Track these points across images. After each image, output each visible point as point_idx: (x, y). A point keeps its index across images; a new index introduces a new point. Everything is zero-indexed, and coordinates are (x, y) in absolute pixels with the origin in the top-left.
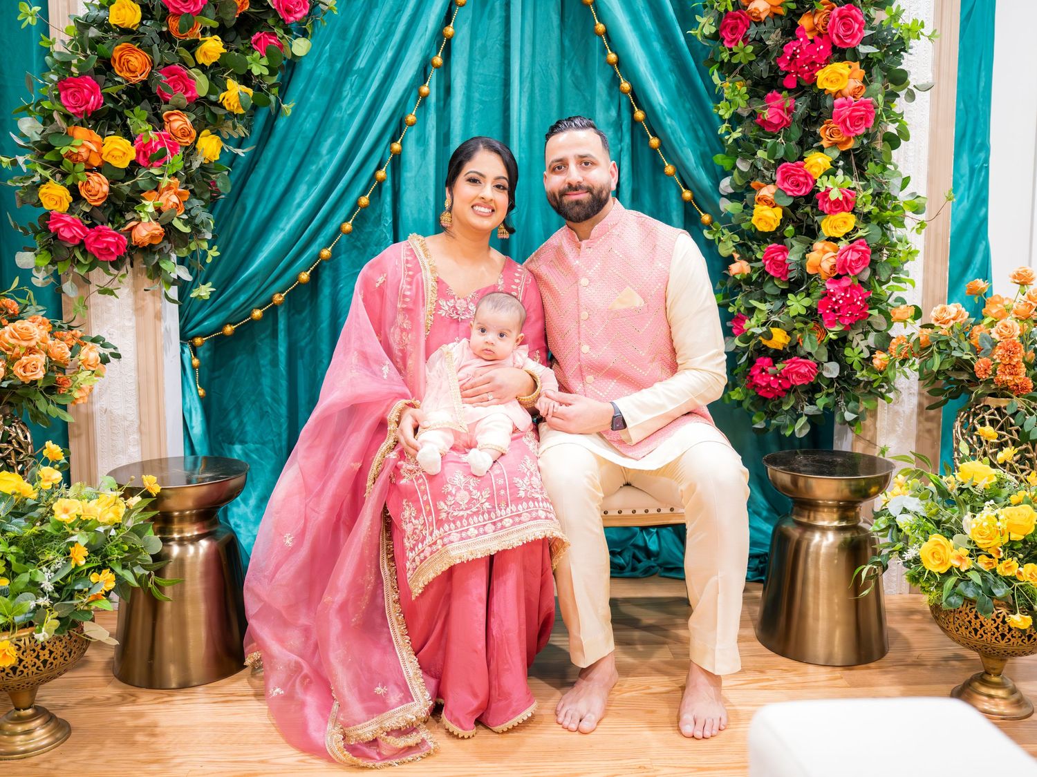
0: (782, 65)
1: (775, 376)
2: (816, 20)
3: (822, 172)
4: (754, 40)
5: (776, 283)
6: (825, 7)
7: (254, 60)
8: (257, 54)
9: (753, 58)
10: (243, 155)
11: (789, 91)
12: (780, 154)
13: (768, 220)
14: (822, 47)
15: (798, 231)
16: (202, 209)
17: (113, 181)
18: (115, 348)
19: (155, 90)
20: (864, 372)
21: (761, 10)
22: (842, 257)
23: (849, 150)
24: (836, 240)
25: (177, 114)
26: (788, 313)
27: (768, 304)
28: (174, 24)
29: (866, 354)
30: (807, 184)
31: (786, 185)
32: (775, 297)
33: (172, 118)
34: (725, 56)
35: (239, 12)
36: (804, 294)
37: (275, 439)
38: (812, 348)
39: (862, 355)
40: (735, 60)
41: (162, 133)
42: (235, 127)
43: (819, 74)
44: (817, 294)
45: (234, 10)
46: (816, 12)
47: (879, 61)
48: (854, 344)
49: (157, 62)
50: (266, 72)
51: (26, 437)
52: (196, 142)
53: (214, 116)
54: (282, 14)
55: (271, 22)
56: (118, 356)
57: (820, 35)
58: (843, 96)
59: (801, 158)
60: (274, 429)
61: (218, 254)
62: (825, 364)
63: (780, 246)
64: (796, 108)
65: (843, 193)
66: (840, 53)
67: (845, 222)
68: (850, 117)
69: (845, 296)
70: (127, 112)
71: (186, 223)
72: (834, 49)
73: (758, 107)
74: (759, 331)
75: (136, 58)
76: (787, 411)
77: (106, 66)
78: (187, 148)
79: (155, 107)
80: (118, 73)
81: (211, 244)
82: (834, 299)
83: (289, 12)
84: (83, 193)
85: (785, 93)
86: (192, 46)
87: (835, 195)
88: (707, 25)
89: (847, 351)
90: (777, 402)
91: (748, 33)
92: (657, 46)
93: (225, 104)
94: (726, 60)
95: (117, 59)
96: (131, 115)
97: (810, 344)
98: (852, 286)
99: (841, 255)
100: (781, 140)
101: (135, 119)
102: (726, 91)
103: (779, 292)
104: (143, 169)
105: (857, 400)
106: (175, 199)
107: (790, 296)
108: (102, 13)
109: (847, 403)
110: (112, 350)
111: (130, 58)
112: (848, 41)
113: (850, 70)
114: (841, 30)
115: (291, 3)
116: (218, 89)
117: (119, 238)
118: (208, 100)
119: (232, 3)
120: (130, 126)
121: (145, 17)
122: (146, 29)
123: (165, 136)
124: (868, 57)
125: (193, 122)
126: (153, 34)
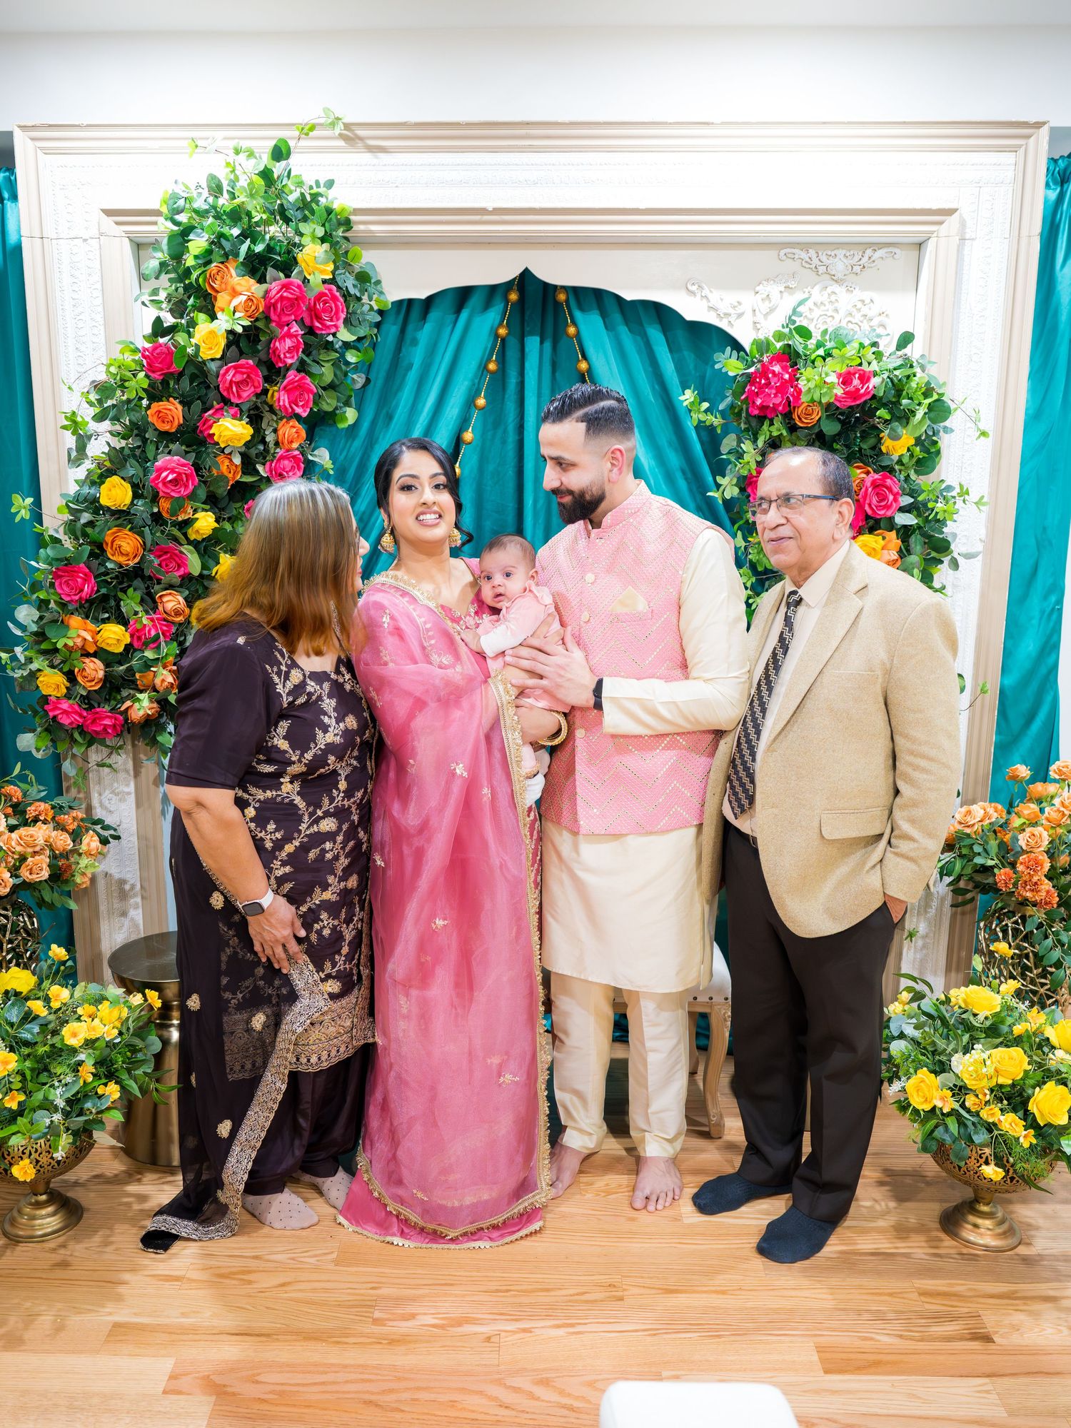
6: (859, 471)
17: (107, 665)
18: (115, 830)
19: (147, 573)
25: (170, 594)
28: (165, 505)
33: (165, 599)
35: (231, 483)
41: (155, 616)
45: (226, 484)
47: (919, 527)
49: (149, 543)
51: (32, 924)
56: (118, 838)
66: (874, 524)
70: (120, 595)
72: (867, 517)
75: (128, 543)
77: (98, 551)
78: (180, 624)
79: (148, 585)
80: (111, 557)
84: (79, 679)
86: (184, 525)
88: (728, 487)
92: (682, 484)
95: (110, 544)
96: (124, 597)
101: (128, 602)
102: (750, 550)
104: (138, 652)
106: (169, 678)
108: (92, 491)
110: (112, 832)
111: (122, 544)
112: (882, 512)
113: (882, 543)
114: (875, 500)
115: (284, 469)
116: (211, 562)
117: (116, 719)
118: (201, 576)
119: (222, 477)
120: (124, 610)
121: (136, 496)
122: (137, 510)
123: (158, 619)
124: (905, 527)
125: (185, 599)
126: (144, 516)
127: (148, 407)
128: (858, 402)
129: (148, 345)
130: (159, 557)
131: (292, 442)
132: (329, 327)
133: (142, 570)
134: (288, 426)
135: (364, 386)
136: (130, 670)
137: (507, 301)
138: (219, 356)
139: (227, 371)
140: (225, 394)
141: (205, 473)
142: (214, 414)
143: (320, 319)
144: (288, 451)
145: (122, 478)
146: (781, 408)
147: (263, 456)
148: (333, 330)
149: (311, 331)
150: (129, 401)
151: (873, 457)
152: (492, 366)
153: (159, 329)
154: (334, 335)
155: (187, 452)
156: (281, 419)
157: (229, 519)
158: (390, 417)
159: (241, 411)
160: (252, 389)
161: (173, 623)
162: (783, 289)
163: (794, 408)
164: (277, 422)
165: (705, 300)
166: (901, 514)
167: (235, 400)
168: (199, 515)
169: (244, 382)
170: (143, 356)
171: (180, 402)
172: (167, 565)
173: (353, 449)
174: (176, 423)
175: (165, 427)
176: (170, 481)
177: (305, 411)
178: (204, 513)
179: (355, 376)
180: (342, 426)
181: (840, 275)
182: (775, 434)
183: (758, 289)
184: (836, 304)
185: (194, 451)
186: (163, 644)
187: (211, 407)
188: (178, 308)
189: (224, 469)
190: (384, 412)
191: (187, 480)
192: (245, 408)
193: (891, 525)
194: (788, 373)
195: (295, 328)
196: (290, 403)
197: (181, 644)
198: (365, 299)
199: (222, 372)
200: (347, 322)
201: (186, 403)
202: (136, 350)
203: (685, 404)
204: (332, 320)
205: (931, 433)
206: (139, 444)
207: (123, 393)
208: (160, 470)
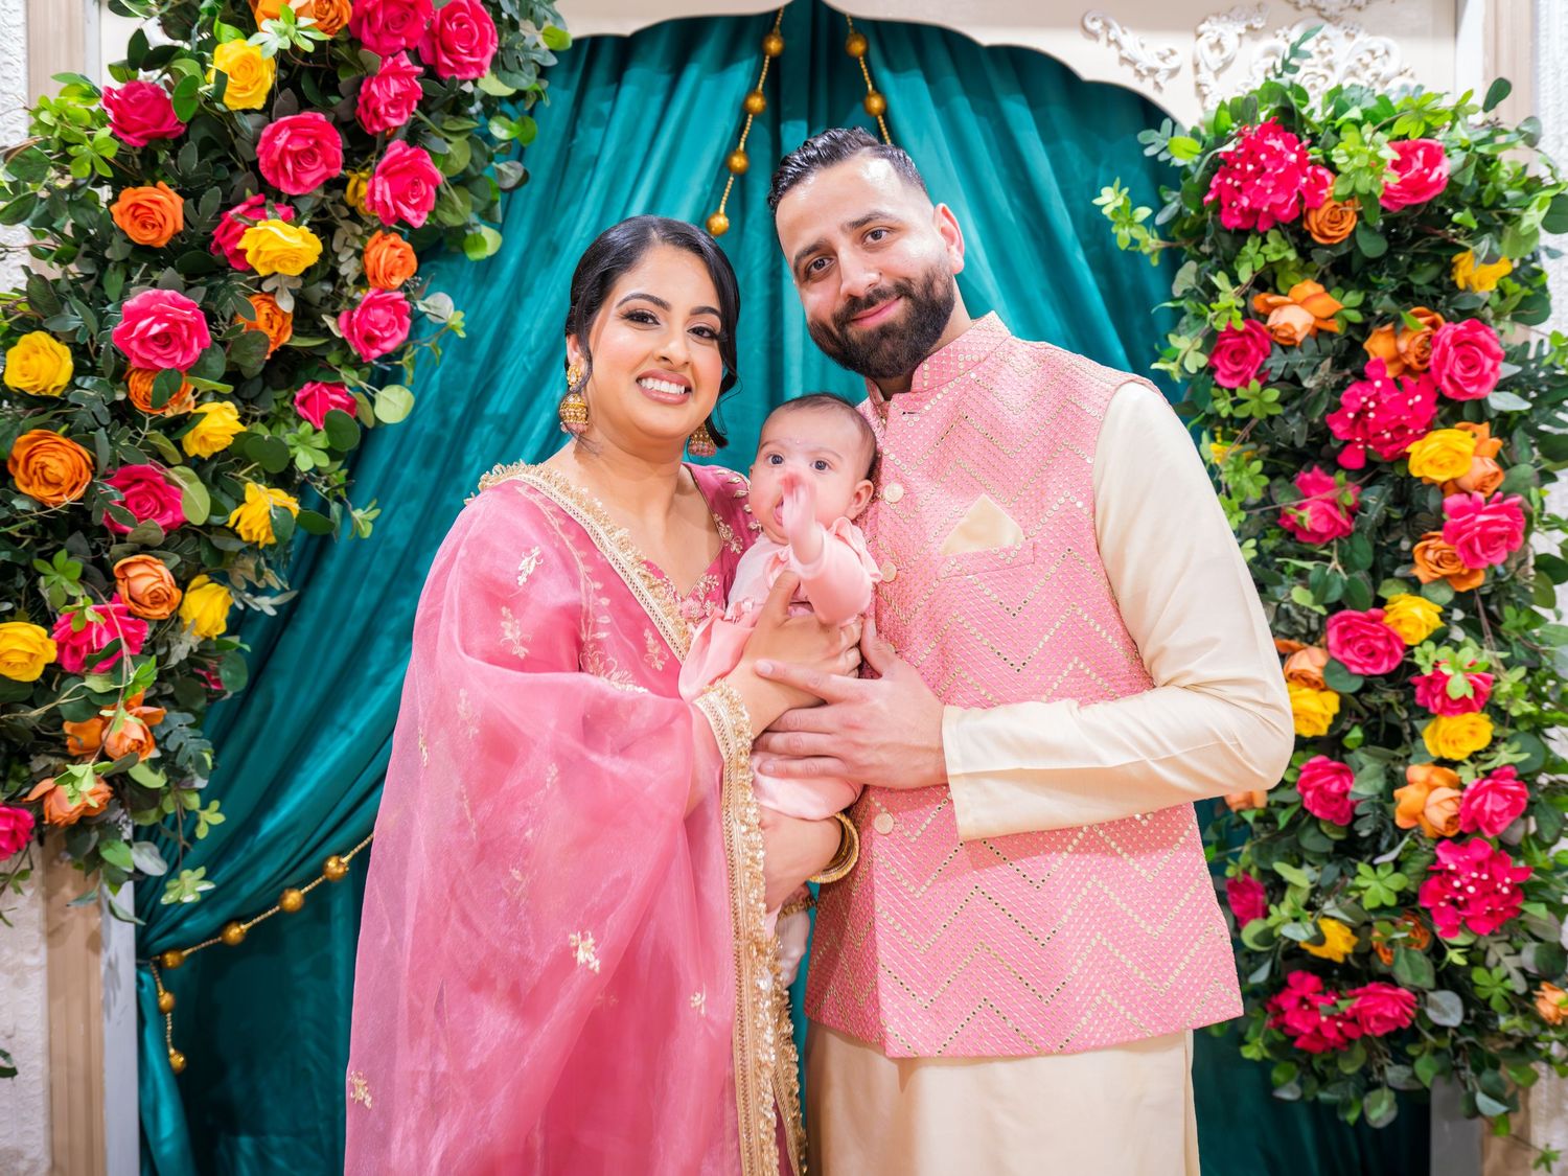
0: (1338, 428)
1: (1331, 1017)
2: (1403, 345)
3: (1424, 634)
4: (1281, 379)
5: (1324, 828)
6: (1422, 320)
7: (301, 440)
8: (306, 427)
9: (1279, 410)
10: (272, 612)
11: (1348, 471)
12: (1335, 594)
13: (1312, 718)
14: (1418, 398)
15: (1371, 739)
16: (189, 733)
18: (8, 1057)
19: (98, 519)
20: (1518, 1020)
21: (1298, 326)
22: (1474, 806)
23: (1471, 593)
24: (1454, 764)
25: (144, 562)
26: (1358, 901)
27: (1307, 870)
28: (140, 387)
29: (1519, 985)
30: (1392, 655)
31: (1349, 655)
32: (1328, 858)
33: (132, 573)
34: (1223, 407)
35: (272, 348)
36: (1391, 868)
37: (321, 1126)
38: (1416, 977)
39: (1509, 984)
40: (1240, 413)
41: (111, 606)
42: (259, 573)
43: (1413, 448)
44: (1417, 865)
45: (262, 349)
46: (1406, 330)
47: (1522, 417)
48: (1491, 959)
49: (103, 461)
50: (324, 462)
52: (180, 604)
53: (219, 555)
54: (356, 346)
55: (333, 359)
56: (11, 1072)
57: (1408, 369)
58: (1461, 491)
59: (1380, 602)
60: (321, 1107)
61: (219, 819)
62: (1432, 996)
63: (1334, 764)
64: (1363, 507)
65: (1472, 682)
66: (1453, 410)
67: (1472, 733)
68: (1481, 535)
69: (1479, 879)
70: (39, 564)
71: (154, 765)
72: (1442, 400)
73: (1285, 501)
74: (1300, 933)
75: (61, 460)
76: (1348, 1076)
78: (161, 623)
79: (98, 546)
80: (22, 488)
81: (206, 798)
82: (1457, 884)
83: (371, 340)
85: (1340, 477)
86: (177, 427)
87: (1459, 687)
88: (1191, 353)
89: (1478, 975)
90: (1328, 1056)
91: (1268, 365)
93: (240, 528)
94: (1224, 414)
95: (21, 463)
96: (47, 569)
97: (1411, 970)
98: (1492, 857)
99: (1471, 799)
100: (1335, 564)
101: (56, 577)
103: (1330, 848)
104: (72, 679)
105: (1495, 1065)
106: (135, 731)
107: (1362, 867)
109: (1478, 1071)
111: (48, 461)
112: (1472, 389)
113: (1473, 442)
114: (1458, 369)
115: (375, 325)
116: (227, 501)
117: (17, 819)
118: (207, 526)
119: (258, 337)
120: (45, 594)
121: (79, 370)
122: (81, 397)
123: (117, 611)
124: (1504, 416)
125: (173, 571)
126: (97, 407)
127: (115, 199)
128: (1425, 199)
129: (117, 86)
130: (123, 489)
131: (392, 274)
132: (463, 67)
133: (87, 515)
134: (386, 243)
135: (518, 185)
136: (55, 718)
137: (762, 51)
138: (259, 104)
139: (276, 132)
140: (268, 177)
141: (224, 327)
142: (245, 213)
143: (450, 52)
144: (382, 291)
145: (54, 335)
146: (1286, 211)
147: (333, 302)
148: (473, 75)
149: (432, 73)
150: (74, 188)
151: (1444, 294)
152: (738, 162)
153: (140, 54)
154: (475, 82)
155: (189, 287)
156: (371, 233)
157: (264, 419)
158: (554, 250)
159: (298, 213)
160: (324, 169)
161: (146, 620)
162: (1243, 31)
163: (1308, 210)
164: (361, 237)
165: (1113, 47)
166: (1497, 394)
167: (287, 189)
168: (207, 407)
169: (308, 155)
170: (108, 102)
171: (178, 192)
172: (138, 506)
173: (488, 304)
174: (169, 230)
175: (148, 236)
176: (155, 337)
177: (419, 217)
178: (217, 405)
179: (503, 167)
180: (475, 255)
181: (1332, 10)
182: (1274, 257)
183: (1202, 28)
184: (1329, 57)
185: (202, 284)
186: (127, 660)
187: (241, 200)
188: (180, 20)
189: (261, 320)
190: (543, 240)
191: (190, 337)
192: (305, 206)
193: (1480, 412)
194: (1294, 151)
195: (406, 62)
196: (394, 198)
197: (161, 661)
198: (527, 28)
199: (264, 133)
200: (499, 66)
201: (190, 191)
202: (91, 94)
203: (1106, 211)
204: (472, 54)
205: (1529, 257)
206: (89, 271)
207: (64, 172)
208: (135, 316)
